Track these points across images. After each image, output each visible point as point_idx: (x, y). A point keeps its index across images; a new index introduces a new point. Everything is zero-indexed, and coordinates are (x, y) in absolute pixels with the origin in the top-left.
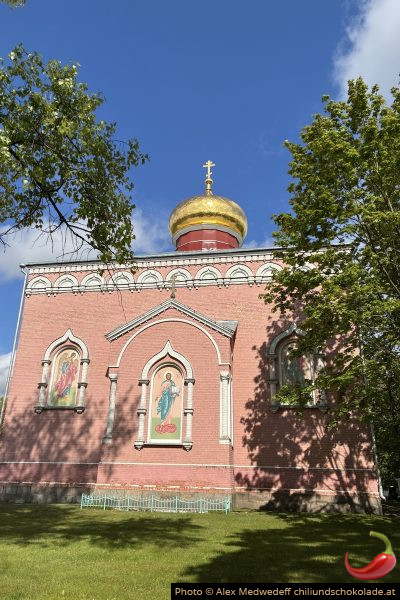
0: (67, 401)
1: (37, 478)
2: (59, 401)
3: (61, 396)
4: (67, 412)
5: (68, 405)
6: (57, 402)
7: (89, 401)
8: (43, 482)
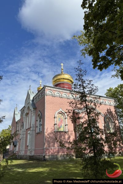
0: (62, 130)
1: (58, 153)
2: (59, 129)
3: (59, 128)
4: (63, 133)
5: (62, 131)
6: (58, 130)
7: (69, 130)
8: (60, 154)
